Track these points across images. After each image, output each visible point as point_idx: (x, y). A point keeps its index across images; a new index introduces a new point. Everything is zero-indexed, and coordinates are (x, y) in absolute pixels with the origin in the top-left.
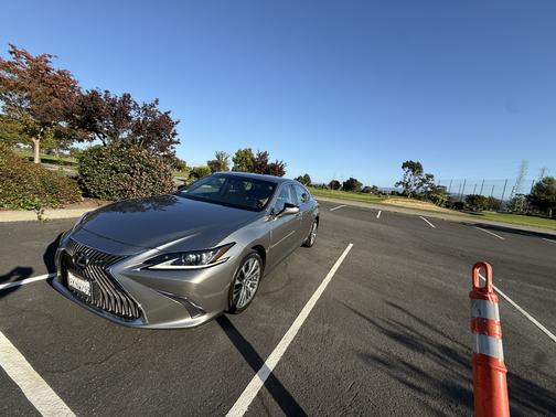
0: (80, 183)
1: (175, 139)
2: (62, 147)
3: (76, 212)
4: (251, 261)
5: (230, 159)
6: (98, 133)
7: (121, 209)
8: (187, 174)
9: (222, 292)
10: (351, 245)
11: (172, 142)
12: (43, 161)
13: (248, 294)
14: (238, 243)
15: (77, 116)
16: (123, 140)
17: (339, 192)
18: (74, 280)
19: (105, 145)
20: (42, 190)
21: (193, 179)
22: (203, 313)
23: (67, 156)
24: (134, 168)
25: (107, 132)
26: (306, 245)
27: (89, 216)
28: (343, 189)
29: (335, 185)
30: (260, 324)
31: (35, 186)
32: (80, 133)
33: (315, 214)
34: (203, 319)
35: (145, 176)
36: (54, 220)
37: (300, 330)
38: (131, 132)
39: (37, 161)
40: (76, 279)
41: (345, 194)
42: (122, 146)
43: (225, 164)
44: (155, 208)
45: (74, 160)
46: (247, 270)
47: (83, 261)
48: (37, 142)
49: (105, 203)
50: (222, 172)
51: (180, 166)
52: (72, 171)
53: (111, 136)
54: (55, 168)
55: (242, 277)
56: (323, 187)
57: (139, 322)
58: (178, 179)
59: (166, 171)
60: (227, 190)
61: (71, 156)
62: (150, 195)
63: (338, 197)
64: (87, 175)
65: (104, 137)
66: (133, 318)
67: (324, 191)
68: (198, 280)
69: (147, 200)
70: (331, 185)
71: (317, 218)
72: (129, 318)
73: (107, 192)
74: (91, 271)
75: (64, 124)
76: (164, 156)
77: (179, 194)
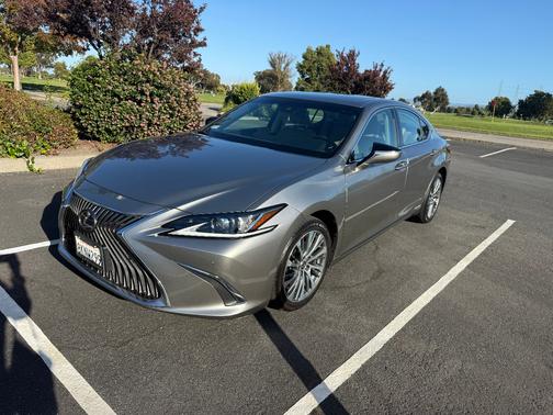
0: (74, 118)
1: (199, 39)
2: (44, 63)
3: (73, 160)
4: (311, 234)
5: (293, 67)
6: (91, 39)
7: (127, 155)
8: (222, 98)
9: (266, 278)
10: (510, 223)
11: (194, 44)
12: (25, 86)
13: (308, 284)
14: (292, 205)
15: (63, 16)
16: (125, 47)
17: (507, 122)
18: (82, 246)
19: (101, 57)
20: (30, 129)
21: (232, 105)
22: (240, 301)
23: (51, 78)
24: (142, 93)
25: (103, 36)
26: (418, 218)
27: (90, 164)
28: (517, 115)
29: (500, 108)
30: (325, 329)
31: (23, 123)
32: (67, 41)
33: (438, 162)
34: (241, 308)
35: (157, 106)
36: (49, 172)
37: (388, 345)
38: (135, 33)
39: (18, 87)
40: (85, 245)
41: (521, 124)
42: (123, 58)
43: (285, 75)
44: (174, 154)
45: (64, 84)
46: (304, 246)
47: (90, 221)
48: (15, 59)
49: (107, 147)
50: (279, 93)
51: (209, 84)
52: (62, 100)
53: (108, 41)
54: (40, 96)
55: (297, 256)
56: (473, 111)
57: (159, 303)
58: (209, 106)
59: (188, 94)
60: (281, 123)
61: (57, 76)
62: (167, 133)
63: (501, 132)
64: (80, 107)
65: (100, 44)
66: (152, 297)
67: (476, 120)
68: (232, 253)
69: (163, 142)
70: (490, 107)
71: (443, 171)
72: (147, 297)
73: (108, 130)
74: (100, 234)
75: (45, 30)
76: (185, 69)
77: (207, 132)
